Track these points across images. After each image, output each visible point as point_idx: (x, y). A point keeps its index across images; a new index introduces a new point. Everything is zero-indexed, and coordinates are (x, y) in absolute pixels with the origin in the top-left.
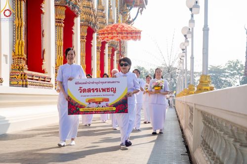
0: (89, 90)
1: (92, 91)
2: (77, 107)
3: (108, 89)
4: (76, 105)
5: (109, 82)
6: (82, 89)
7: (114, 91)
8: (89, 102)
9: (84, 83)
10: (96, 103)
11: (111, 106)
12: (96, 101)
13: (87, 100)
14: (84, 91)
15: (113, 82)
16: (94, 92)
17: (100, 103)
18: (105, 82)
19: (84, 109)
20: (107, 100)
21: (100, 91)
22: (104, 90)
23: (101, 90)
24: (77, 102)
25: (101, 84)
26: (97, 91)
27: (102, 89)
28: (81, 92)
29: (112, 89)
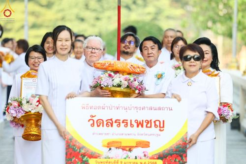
0: (110, 123)
1: (115, 125)
2: (84, 155)
3: (148, 122)
4: (83, 151)
5: (151, 108)
6: (95, 119)
7: (161, 126)
8: (109, 146)
9: (99, 108)
10: (124, 149)
11: (152, 158)
12: (123, 144)
13: (106, 143)
14: (100, 123)
15: (159, 108)
16: (119, 125)
17: (130, 150)
18: (144, 108)
19: (98, 160)
20: (146, 145)
21: (132, 125)
22: (140, 124)
23: (133, 123)
24: (84, 144)
25: (134, 111)
26: (126, 126)
27: (136, 121)
28: (93, 125)
29: (157, 123)
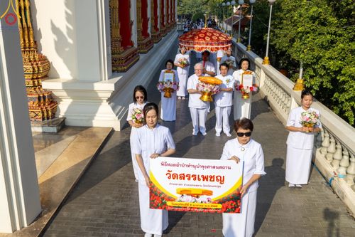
0: (183, 177)
1: (186, 178)
2: (163, 199)
3: (211, 177)
4: (162, 196)
5: (214, 167)
6: (172, 173)
7: (222, 180)
8: (182, 193)
9: (174, 165)
10: (192, 195)
11: (214, 203)
12: (192, 193)
13: (179, 191)
14: (175, 176)
15: (221, 167)
16: (189, 179)
17: (198, 197)
18: (208, 167)
19: (174, 202)
20: (210, 193)
21: (199, 180)
22: (205, 178)
23: (200, 177)
24: (163, 191)
25: (201, 169)
26: (195, 179)
27: (202, 176)
28: (169, 178)
29: (219, 178)
